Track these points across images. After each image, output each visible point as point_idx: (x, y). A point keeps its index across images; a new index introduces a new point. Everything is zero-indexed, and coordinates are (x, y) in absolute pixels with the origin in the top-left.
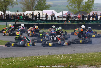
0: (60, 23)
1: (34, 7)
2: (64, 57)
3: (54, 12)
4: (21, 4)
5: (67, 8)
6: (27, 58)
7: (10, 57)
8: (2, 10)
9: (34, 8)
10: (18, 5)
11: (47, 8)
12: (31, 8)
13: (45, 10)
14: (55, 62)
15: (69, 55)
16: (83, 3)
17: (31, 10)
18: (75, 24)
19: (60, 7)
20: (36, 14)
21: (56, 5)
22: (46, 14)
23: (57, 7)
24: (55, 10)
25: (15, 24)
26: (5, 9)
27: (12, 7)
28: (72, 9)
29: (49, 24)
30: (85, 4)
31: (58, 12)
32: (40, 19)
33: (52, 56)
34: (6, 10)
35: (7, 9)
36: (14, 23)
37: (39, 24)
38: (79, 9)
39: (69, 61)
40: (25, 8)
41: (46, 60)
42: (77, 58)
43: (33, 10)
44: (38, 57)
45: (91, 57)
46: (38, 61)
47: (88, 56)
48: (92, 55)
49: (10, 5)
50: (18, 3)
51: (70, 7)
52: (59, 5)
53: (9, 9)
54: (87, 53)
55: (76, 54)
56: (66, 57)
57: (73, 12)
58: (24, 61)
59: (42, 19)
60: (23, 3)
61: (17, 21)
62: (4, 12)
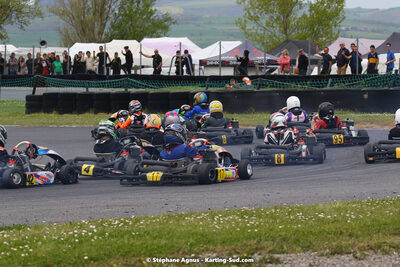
2: (228, 222)
3: (187, 43)
4: (58, 17)
5: (237, 28)
6: (82, 226)
7: (9, 222)
9: (106, 30)
10: (47, 19)
11: (160, 28)
12: (97, 30)
13: (151, 37)
14: (191, 240)
15: (246, 212)
16: (301, 8)
17: (97, 37)
18: (269, 89)
19: (210, 23)
20: (116, 54)
21: (195, 19)
22: (156, 52)
23: (198, 26)
24: (192, 36)
25: (34, 92)
27: (22, 27)
28: (259, 32)
29: (168, 93)
30: (308, 14)
31: (203, 46)
33: (181, 217)
35: (1, 37)
36: (28, 90)
37: (129, 93)
38: (286, 33)
39: (249, 238)
40: (72, 31)
41: (156, 234)
42: (280, 223)
43: (103, 37)
44: (126, 224)
45: (335, 221)
46: (122, 236)
47: (321, 215)
48: (338, 210)
49: (13, 20)
50: (44, 10)
51: (251, 26)
52: (208, 16)
53: (9, 35)
54: (317, 205)
55: (276, 208)
56: (234, 220)
57: (263, 44)
58: (67, 240)
59: (139, 73)
60: (64, 13)
61: (40, 82)
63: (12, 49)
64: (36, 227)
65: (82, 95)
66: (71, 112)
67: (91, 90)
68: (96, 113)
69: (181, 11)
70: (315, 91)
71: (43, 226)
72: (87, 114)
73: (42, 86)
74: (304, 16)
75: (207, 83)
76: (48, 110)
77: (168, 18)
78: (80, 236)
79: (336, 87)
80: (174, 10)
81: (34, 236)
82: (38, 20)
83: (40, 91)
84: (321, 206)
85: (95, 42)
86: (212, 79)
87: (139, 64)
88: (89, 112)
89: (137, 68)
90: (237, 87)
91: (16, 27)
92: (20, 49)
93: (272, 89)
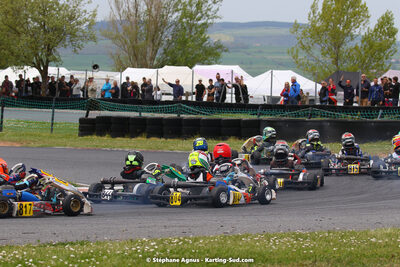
0: (261, 117)
1: (161, 50)
2: (284, 243)
3: (238, 71)
4: (110, 41)
5: (287, 57)
7: (70, 239)
8: (35, 61)
9: (158, 56)
10: (99, 43)
11: (210, 55)
12: (149, 55)
13: (203, 64)
15: (300, 235)
16: (352, 39)
17: (149, 62)
18: (319, 118)
19: (260, 52)
21: (246, 47)
23: (249, 54)
24: (241, 64)
25: (87, 115)
26: (45, 60)
27: (75, 51)
28: (310, 62)
29: (220, 120)
30: (359, 45)
31: (254, 75)
32: (184, 98)
33: (238, 238)
34: (48, 61)
35: (55, 60)
36: (82, 113)
37: (181, 119)
38: (337, 64)
39: (305, 258)
40: (124, 55)
41: (215, 252)
42: (334, 246)
43: (155, 62)
44: (185, 242)
45: (387, 245)
46: (183, 254)
47: (373, 240)
48: (389, 235)
49: (67, 43)
50: (97, 33)
51: (302, 56)
52: (258, 45)
53: (62, 58)
54: (369, 230)
55: (329, 232)
56: (289, 241)
57: (314, 74)
58: (130, 255)
59: (190, 99)
60: (117, 37)
61: (93, 105)
62: (41, 71)
63: (64, 72)
64: (98, 243)
65: (135, 119)
66: (123, 136)
67: (144, 114)
68: (148, 137)
69: (232, 40)
70: (366, 122)
71: (105, 242)
72: (139, 138)
73: (95, 109)
74: (356, 48)
75: (259, 111)
76: (101, 133)
77: (219, 46)
78: (143, 251)
79: (386, 119)
80: (224, 38)
81: (98, 250)
82: (91, 43)
83: (94, 114)
84: (372, 231)
85: (147, 67)
86: (264, 107)
87: (190, 90)
88: (142, 136)
89: (188, 94)
90: (288, 116)
91: (69, 50)
92: (72, 72)
93: (323, 119)
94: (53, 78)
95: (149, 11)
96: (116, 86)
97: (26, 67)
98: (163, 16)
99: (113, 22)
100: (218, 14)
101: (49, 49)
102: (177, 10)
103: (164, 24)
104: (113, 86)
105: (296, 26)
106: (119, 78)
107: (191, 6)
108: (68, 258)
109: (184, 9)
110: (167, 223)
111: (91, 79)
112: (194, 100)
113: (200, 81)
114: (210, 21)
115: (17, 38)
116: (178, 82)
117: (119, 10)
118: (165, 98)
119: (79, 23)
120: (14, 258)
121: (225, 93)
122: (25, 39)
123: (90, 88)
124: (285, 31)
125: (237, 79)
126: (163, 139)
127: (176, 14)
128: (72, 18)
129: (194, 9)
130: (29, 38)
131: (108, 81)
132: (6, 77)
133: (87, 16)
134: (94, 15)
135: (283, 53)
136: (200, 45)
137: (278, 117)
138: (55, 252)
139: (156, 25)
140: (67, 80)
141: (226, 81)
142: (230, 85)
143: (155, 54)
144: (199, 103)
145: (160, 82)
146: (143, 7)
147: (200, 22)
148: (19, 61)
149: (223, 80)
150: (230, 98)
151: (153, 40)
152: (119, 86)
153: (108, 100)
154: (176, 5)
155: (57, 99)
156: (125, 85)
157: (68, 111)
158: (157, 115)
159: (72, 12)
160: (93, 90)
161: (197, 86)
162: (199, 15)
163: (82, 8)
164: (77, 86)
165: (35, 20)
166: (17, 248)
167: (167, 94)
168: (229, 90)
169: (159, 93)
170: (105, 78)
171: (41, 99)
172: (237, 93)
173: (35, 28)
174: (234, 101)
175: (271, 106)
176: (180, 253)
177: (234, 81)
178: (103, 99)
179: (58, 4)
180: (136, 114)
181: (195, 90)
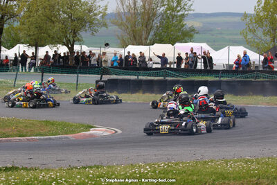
0: (222, 79)
3: (206, 47)
4: (117, 27)
5: (241, 37)
6: (140, 167)
7: (90, 164)
8: (65, 41)
9: (150, 37)
10: (110, 28)
11: (186, 36)
12: (144, 36)
13: (181, 42)
14: (214, 177)
15: (249, 161)
17: (144, 41)
18: (261, 79)
19: (221, 33)
21: (211, 30)
23: (213, 35)
24: (208, 42)
25: (101, 79)
26: (72, 40)
27: (93, 34)
28: (256, 40)
31: (216, 49)
32: (168, 66)
33: (205, 162)
34: (74, 41)
35: (79, 40)
36: (98, 77)
37: (166, 81)
39: (251, 176)
40: (126, 37)
41: (190, 173)
42: (272, 168)
43: (148, 41)
44: (169, 166)
46: (167, 174)
49: (87, 28)
50: (108, 22)
51: (250, 36)
52: (219, 29)
53: (84, 39)
55: (269, 158)
56: (241, 165)
57: (258, 48)
58: (131, 175)
59: (172, 66)
60: (121, 24)
61: (105, 71)
62: (69, 48)
63: (86, 49)
64: (109, 167)
65: (134, 81)
66: (126, 93)
67: (140, 77)
68: (144, 93)
69: (201, 25)
72: (137, 94)
73: (107, 74)
75: (220, 75)
76: (111, 91)
77: (193, 30)
78: (140, 172)
80: (196, 24)
81: (109, 172)
82: (104, 28)
83: (106, 77)
85: (142, 45)
86: (224, 72)
87: (172, 61)
88: (139, 92)
89: (171, 63)
90: (240, 78)
91: (89, 33)
92: (90, 49)
93: (265, 79)
94: (78, 53)
95: (144, 5)
96: (121, 58)
97: (58, 45)
98: (153, 9)
99: (119, 14)
100: (192, 8)
101: (75, 33)
102: (164, 5)
103: (154, 15)
104: (119, 58)
105: (245, 15)
106: (123, 52)
107: (173, 2)
108: (88, 177)
109: (168, 5)
110: (157, 153)
111: (104, 54)
112: (175, 67)
113: (179, 54)
114: (186, 13)
115: (53, 25)
116: (164, 54)
117: (123, 5)
118: (155, 66)
119: (95, 15)
120: (50, 177)
121: (197, 62)
122: (58, 26)
123: (103, 59)
124: (238, 19)
125: (204, 53)
126: (154, 95)
127: (162, 8)
128: (90, 11)
129: (175, 5)
130: (61, 25)
131: (115, 54)
132: (47, 52)
133: (101, 10)
134: (106, 9)
135: (237, 34)
136: (179, 29)
137: (233, 78)
138: (79, 173)
139: (149, 15)
140: (87, 54)
141: (197, 54)
142: (200, 57)
143: (148, 36)
144: (178, 70)
145: (152, 55)
146: (140, 3)
147: (179, 13)
148: (54, 41)
149: (195, 53)
150: (200, 66)
151: (146, 26)
152: (123, 58)
153: (116, 67)
154: (163, 1)
155: (80, 68)
156: (127, 57)
157: (88, 75)
158: (149, 78)
159: (90, 7)
160: (105, 61)
161: (177, 58)
162: (179, 8)
163: (98, 4)
164: (94, 58)
165: (64, 12)
166: (53, 170)
167: (156, 63)
168: (199, 60)
169: (151, 62)
170: (113, 53)
171: (70, 67)
172: (205, 63)
173: (65, 18)
174: (203, 68)
175: (228, 71)
176: (165, 173)
177: (203, 54)
178: (112, 67)
179: (80, 2)
180: (135, 77)
181: (176, 60)
